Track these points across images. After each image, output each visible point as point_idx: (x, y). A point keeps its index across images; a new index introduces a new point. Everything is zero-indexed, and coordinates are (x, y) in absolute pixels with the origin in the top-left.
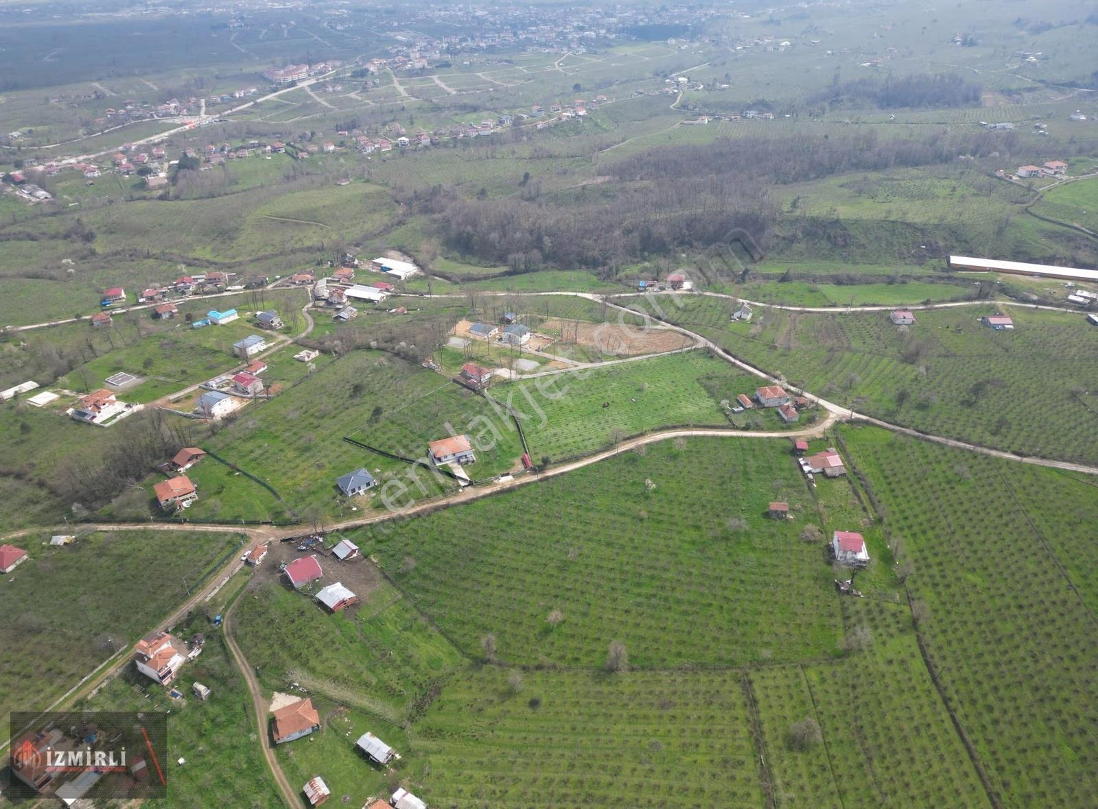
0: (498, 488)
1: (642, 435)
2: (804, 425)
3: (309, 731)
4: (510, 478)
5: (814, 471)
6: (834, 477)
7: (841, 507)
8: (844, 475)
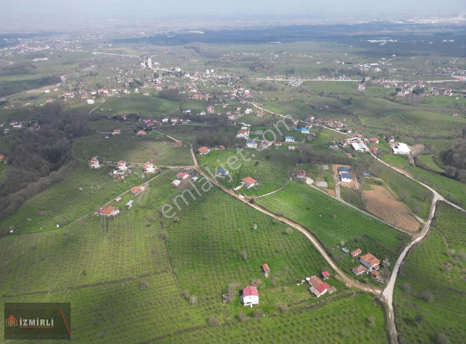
0: (236, 196)
1: (295, 222)
2: (355, 278)
3: (134, 193)
4: (243, 197)
5: (309, 282)
6: (310, 291)
7: (286, 295)
8: (315, 296)
